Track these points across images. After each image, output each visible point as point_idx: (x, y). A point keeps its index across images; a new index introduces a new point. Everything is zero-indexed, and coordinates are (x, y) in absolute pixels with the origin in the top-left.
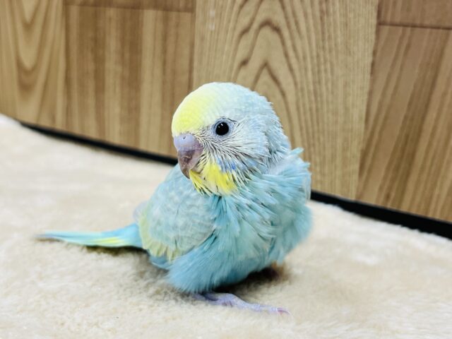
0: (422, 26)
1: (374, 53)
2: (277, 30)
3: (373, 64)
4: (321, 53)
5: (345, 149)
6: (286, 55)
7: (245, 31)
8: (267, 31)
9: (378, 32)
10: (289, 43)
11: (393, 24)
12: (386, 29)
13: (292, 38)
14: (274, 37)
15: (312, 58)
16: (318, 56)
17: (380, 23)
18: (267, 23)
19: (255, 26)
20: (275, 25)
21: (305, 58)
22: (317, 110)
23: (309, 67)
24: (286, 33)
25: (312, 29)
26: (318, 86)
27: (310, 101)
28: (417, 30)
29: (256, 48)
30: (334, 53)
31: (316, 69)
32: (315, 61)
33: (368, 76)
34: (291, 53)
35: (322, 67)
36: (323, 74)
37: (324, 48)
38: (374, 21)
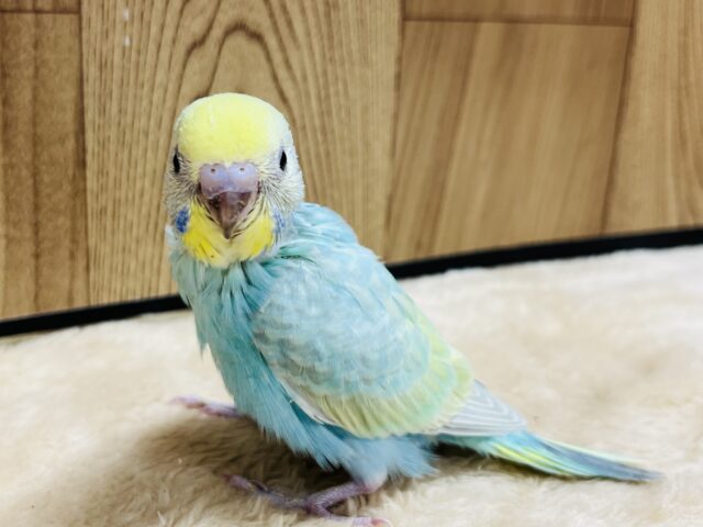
0: (451, 19)
1: (399, 60)
2: (256, 37)
3: (398, 77)
4: (329, 68)
5: (366, 199)
6: (275, 78)
7: (197, 44)
8: (239, 41)
9: (403, 30)
10: (277, 57)
11: (420, 19)
12: (411, 25)
13: (283, 49)
14: (252, 49)
15: (316, 77)
16: (325, 73)
17: (405, 17)
18: (238, 27)
19: (217, 32)
20: (253, 28)
21: (305, 78)
22: (328, 154)
23: (313, 91)
24: (272, 41)
25: (314, 31)
26: (326, 119)
27: (317, 144)
28: (447, 24)
29: (220, 71)
30: (347, 66)
31: (323, 93)
32: (321, 81)
33: (392, 94)
34: (282, 73)
35: (332, 90)
36: (333, 100)
37: (331, 59)
38: (396, 15)
